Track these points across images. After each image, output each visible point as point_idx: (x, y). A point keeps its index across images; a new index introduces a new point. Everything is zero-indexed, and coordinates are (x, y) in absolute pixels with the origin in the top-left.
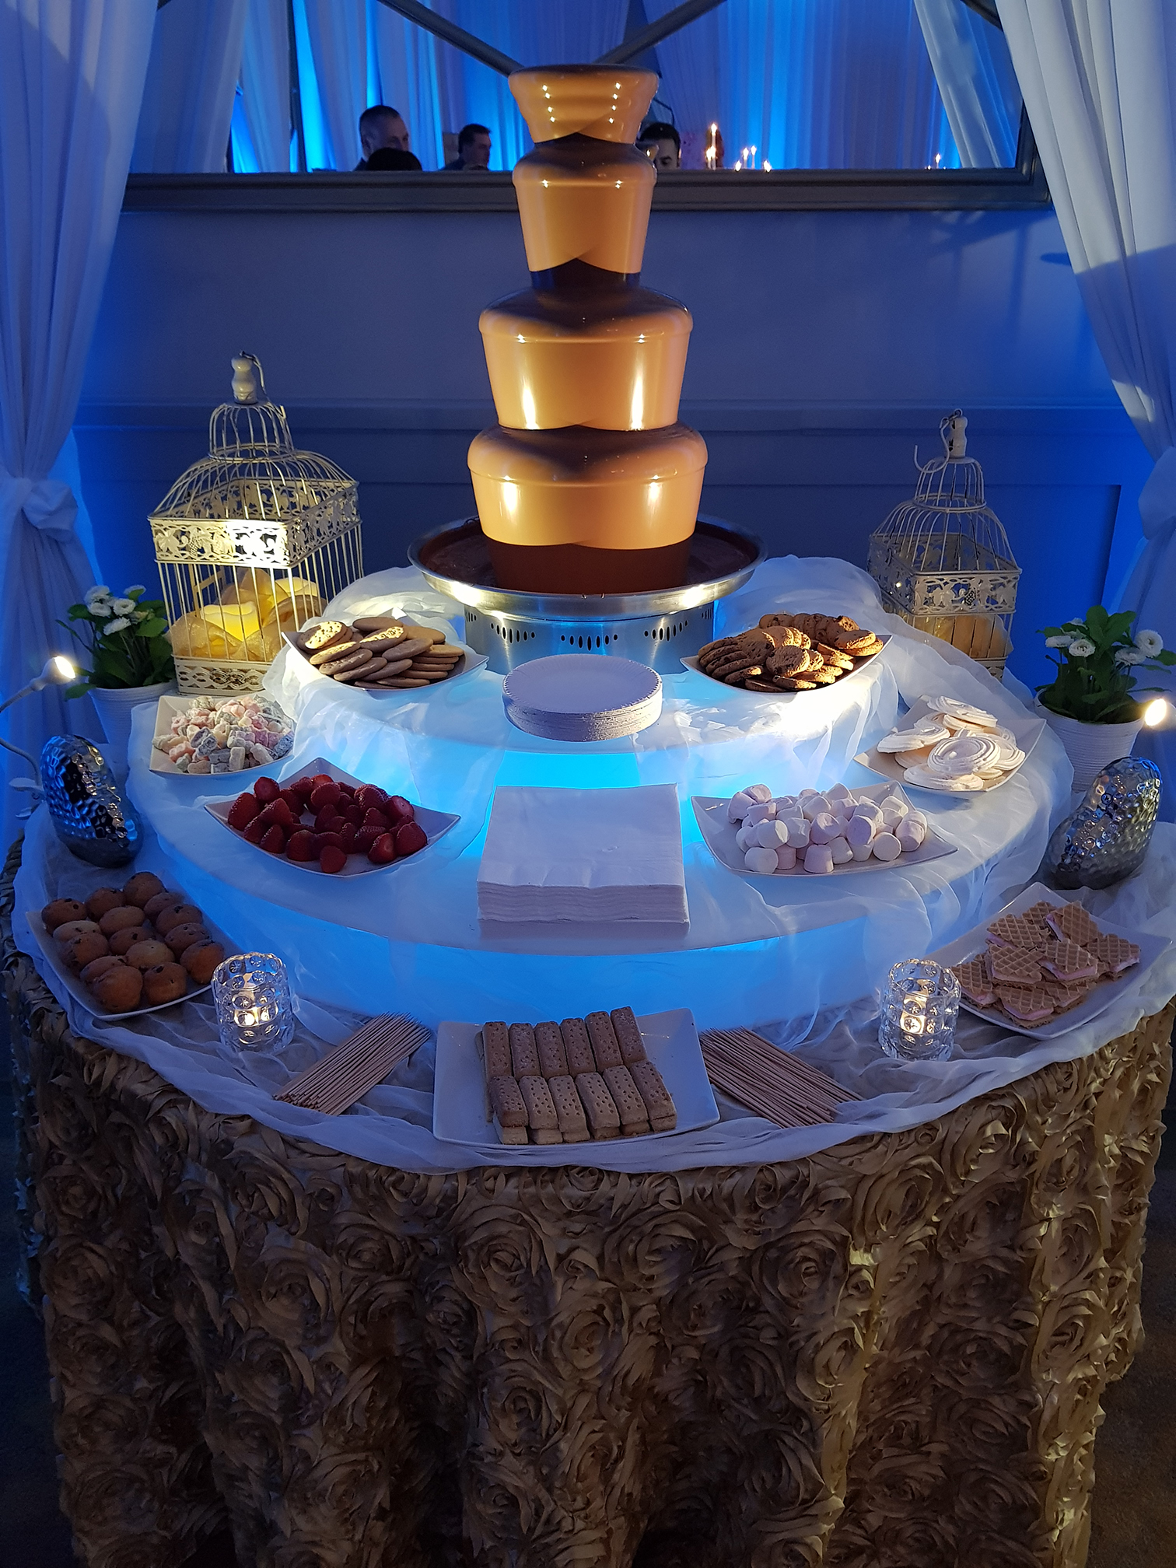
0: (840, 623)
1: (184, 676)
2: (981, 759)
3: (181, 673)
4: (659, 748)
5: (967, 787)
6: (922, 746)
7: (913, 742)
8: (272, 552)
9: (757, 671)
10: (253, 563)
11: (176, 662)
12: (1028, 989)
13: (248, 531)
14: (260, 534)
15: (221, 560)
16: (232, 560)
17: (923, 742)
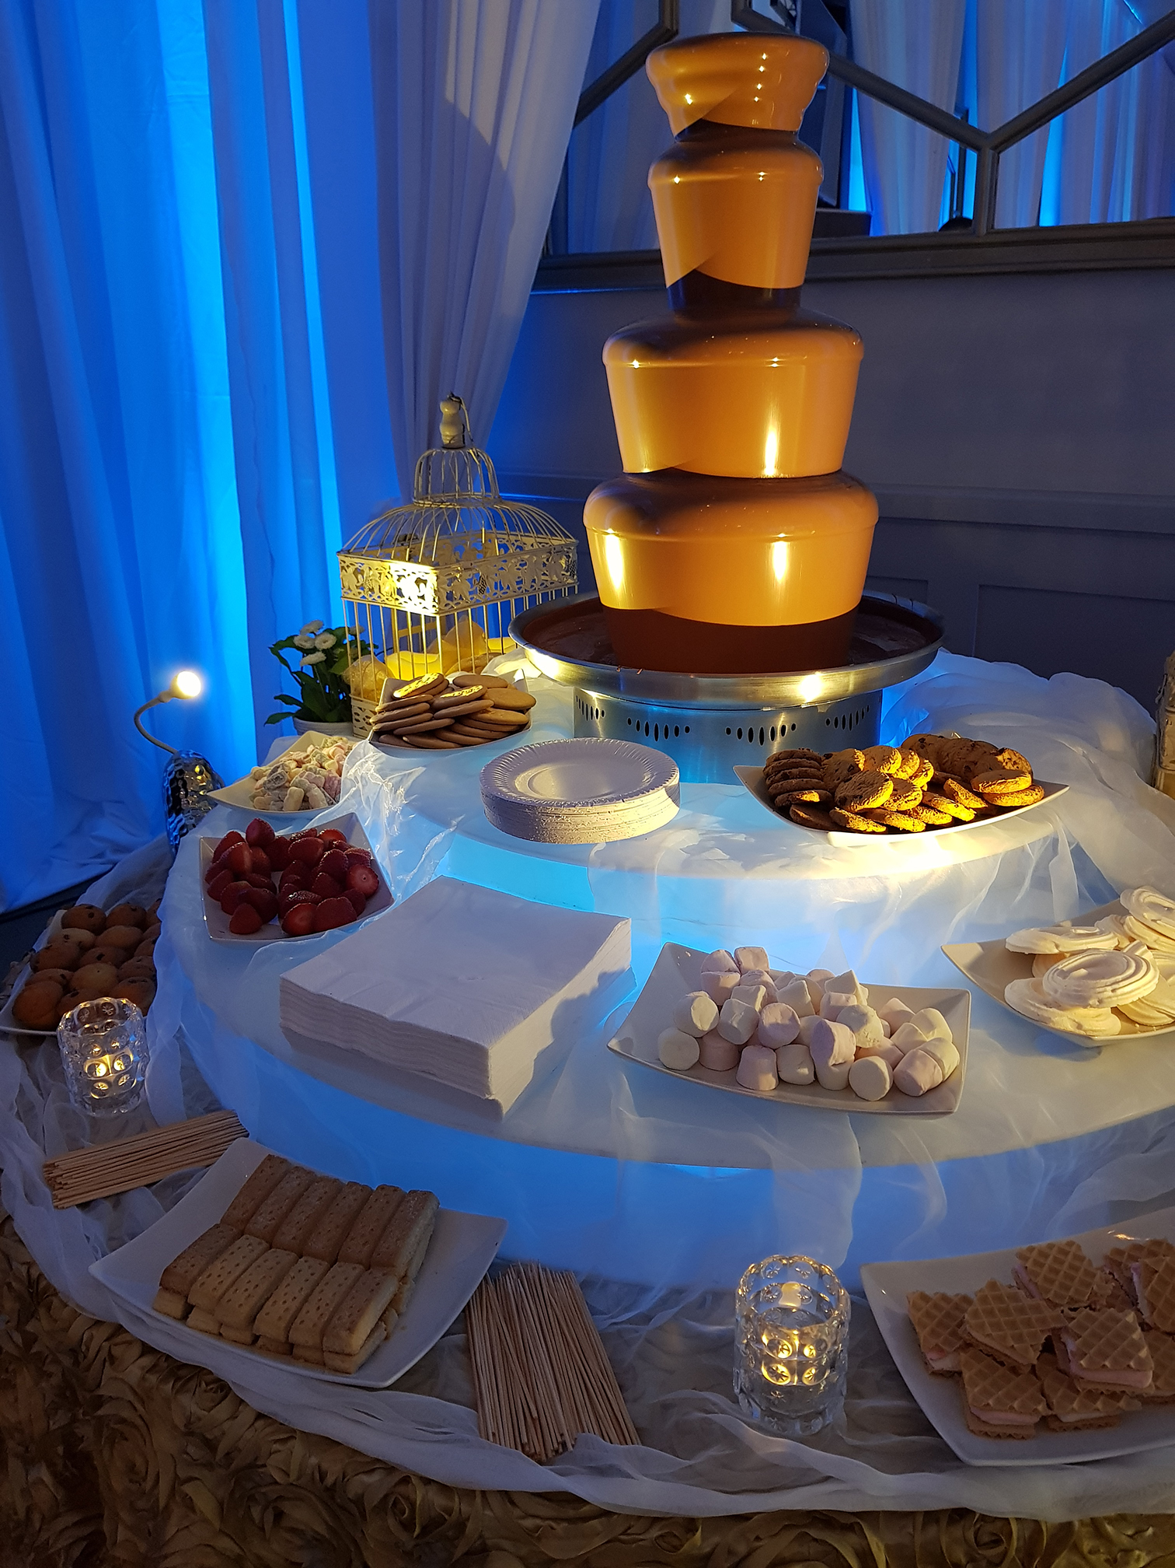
0: (1000, 758)
1: (357, 717)
2: (1109, 988)
3: (355, 713)
4: (620, 868)
5: (1079, 1026)
6: (1056, 951)
7: (1042, 943)
8: (422, 597)
9: (814, 797)
10: (409, 608)
11: (353, 703)
12: (1015, 1370)
13: (405, 574)
14: (414, 578)
15: (386, 601)
16: (393, 603)
17: (1057, 946)
